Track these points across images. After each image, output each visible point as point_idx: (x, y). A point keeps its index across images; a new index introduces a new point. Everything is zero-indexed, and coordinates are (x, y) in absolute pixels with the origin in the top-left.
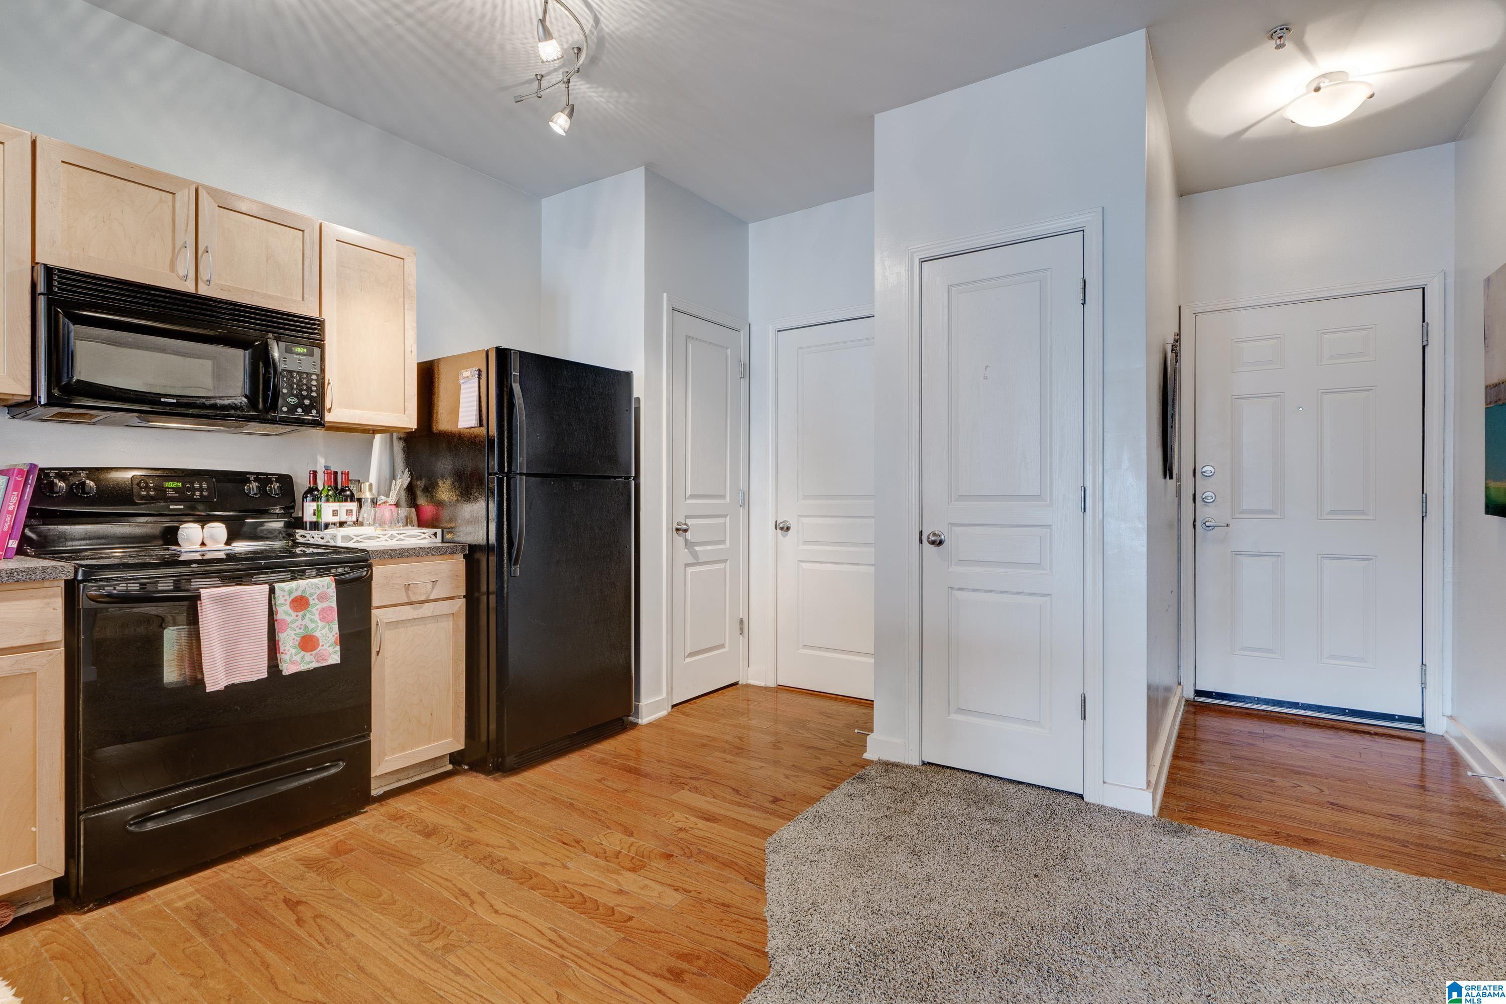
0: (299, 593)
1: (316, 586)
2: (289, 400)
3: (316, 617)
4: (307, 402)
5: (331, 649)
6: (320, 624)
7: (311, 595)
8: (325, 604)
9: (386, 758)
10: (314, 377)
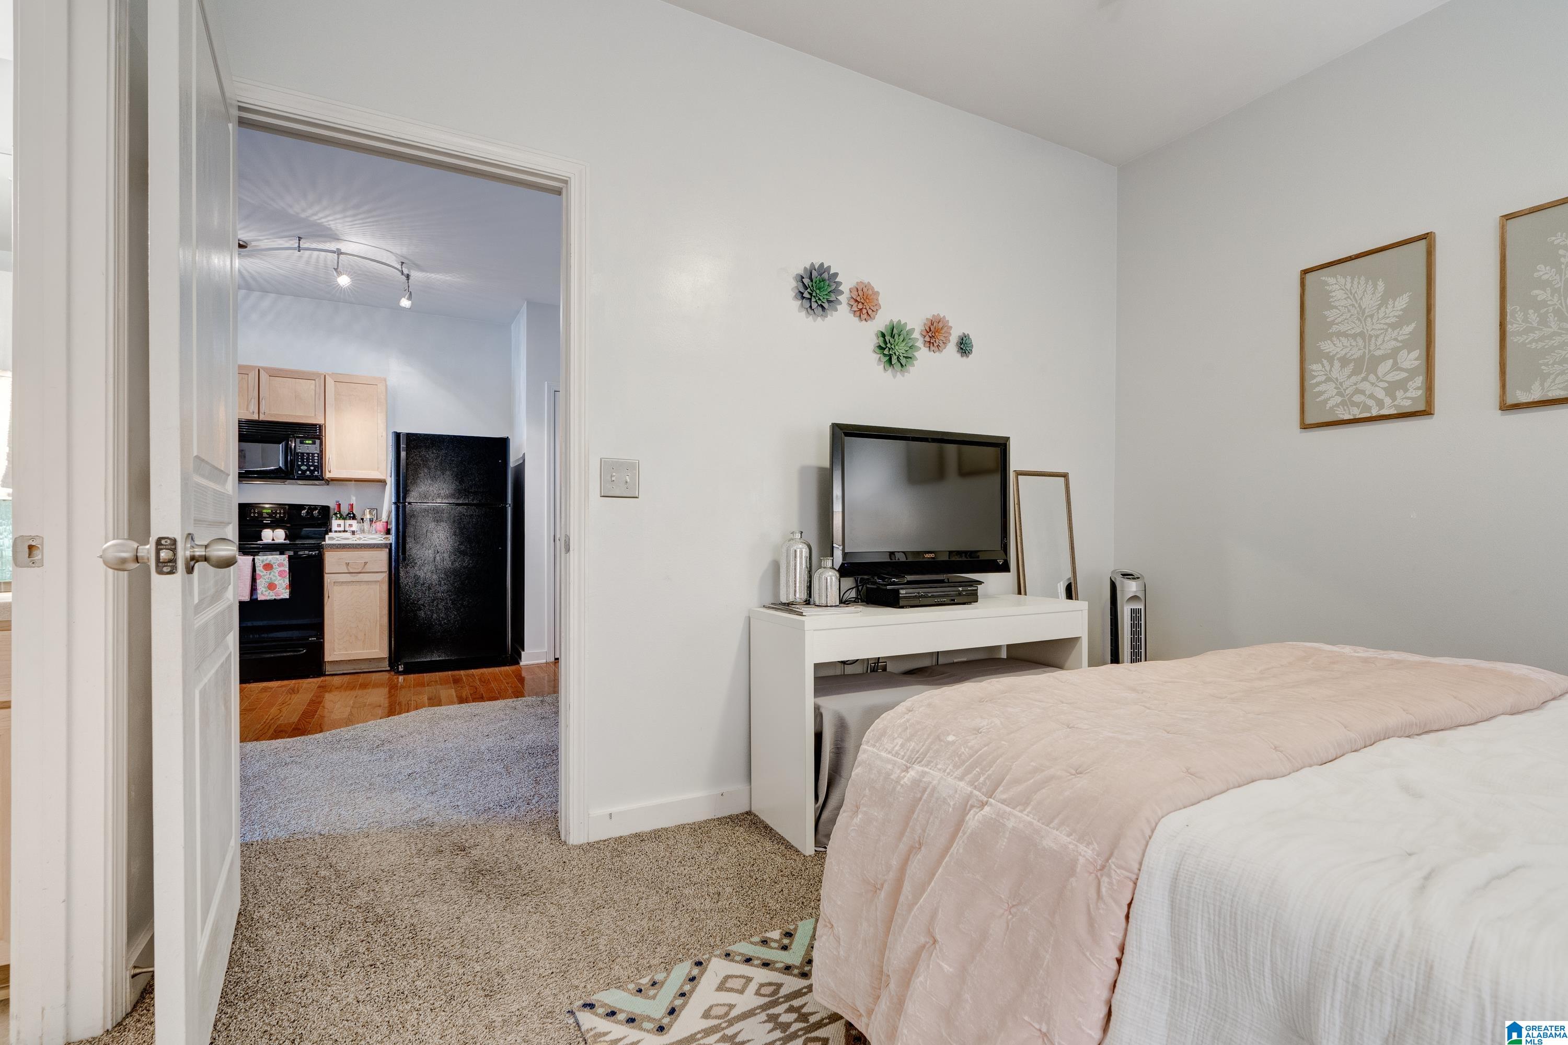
0: (268, 562)
1: (277, 559)
2: (302, 468)
3: (277, 574)
4: (312, 468)
5: (283, 591)
6: (279, 578)
7: (274, 563)
8: (282, 569)
9: (335, 653)
10: (316, 455)
